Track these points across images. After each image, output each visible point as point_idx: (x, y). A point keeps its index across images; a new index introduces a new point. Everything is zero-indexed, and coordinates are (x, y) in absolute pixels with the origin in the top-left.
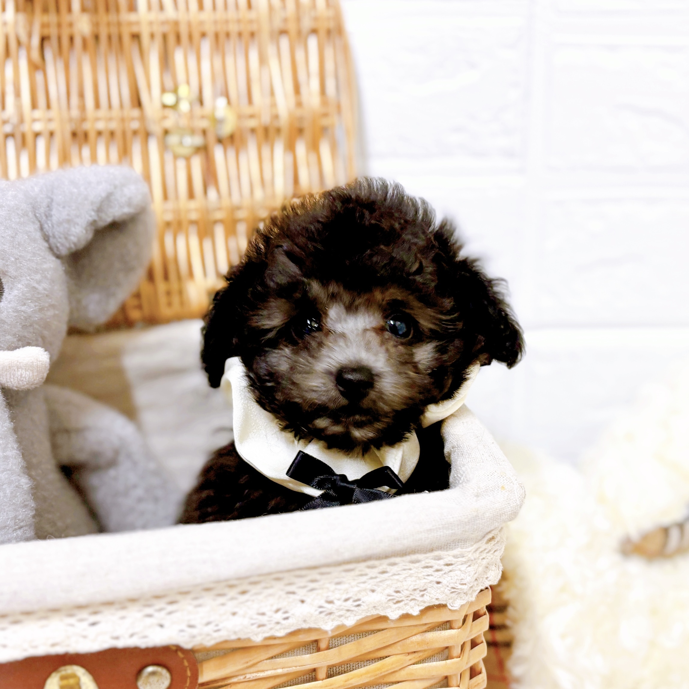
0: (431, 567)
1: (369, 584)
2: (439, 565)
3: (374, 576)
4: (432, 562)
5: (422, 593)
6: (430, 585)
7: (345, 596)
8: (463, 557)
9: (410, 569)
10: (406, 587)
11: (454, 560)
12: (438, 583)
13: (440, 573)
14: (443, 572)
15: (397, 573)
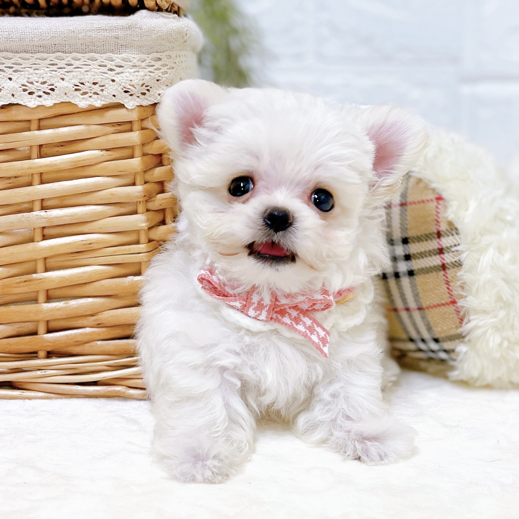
0: (105, 66)
1: (59, 73)
2: (111, 65)
3: (62, 66)
4: (106, 62)
5: (102, 88)
6: (107, 81)
7: (41, 80)
8: (130, 62)
9: (90, 65)
10: (88, 80)
11: (122, 63)
12: (113, 81)
13: (113, 72)
14: (115, 72)
15: (79, 66)
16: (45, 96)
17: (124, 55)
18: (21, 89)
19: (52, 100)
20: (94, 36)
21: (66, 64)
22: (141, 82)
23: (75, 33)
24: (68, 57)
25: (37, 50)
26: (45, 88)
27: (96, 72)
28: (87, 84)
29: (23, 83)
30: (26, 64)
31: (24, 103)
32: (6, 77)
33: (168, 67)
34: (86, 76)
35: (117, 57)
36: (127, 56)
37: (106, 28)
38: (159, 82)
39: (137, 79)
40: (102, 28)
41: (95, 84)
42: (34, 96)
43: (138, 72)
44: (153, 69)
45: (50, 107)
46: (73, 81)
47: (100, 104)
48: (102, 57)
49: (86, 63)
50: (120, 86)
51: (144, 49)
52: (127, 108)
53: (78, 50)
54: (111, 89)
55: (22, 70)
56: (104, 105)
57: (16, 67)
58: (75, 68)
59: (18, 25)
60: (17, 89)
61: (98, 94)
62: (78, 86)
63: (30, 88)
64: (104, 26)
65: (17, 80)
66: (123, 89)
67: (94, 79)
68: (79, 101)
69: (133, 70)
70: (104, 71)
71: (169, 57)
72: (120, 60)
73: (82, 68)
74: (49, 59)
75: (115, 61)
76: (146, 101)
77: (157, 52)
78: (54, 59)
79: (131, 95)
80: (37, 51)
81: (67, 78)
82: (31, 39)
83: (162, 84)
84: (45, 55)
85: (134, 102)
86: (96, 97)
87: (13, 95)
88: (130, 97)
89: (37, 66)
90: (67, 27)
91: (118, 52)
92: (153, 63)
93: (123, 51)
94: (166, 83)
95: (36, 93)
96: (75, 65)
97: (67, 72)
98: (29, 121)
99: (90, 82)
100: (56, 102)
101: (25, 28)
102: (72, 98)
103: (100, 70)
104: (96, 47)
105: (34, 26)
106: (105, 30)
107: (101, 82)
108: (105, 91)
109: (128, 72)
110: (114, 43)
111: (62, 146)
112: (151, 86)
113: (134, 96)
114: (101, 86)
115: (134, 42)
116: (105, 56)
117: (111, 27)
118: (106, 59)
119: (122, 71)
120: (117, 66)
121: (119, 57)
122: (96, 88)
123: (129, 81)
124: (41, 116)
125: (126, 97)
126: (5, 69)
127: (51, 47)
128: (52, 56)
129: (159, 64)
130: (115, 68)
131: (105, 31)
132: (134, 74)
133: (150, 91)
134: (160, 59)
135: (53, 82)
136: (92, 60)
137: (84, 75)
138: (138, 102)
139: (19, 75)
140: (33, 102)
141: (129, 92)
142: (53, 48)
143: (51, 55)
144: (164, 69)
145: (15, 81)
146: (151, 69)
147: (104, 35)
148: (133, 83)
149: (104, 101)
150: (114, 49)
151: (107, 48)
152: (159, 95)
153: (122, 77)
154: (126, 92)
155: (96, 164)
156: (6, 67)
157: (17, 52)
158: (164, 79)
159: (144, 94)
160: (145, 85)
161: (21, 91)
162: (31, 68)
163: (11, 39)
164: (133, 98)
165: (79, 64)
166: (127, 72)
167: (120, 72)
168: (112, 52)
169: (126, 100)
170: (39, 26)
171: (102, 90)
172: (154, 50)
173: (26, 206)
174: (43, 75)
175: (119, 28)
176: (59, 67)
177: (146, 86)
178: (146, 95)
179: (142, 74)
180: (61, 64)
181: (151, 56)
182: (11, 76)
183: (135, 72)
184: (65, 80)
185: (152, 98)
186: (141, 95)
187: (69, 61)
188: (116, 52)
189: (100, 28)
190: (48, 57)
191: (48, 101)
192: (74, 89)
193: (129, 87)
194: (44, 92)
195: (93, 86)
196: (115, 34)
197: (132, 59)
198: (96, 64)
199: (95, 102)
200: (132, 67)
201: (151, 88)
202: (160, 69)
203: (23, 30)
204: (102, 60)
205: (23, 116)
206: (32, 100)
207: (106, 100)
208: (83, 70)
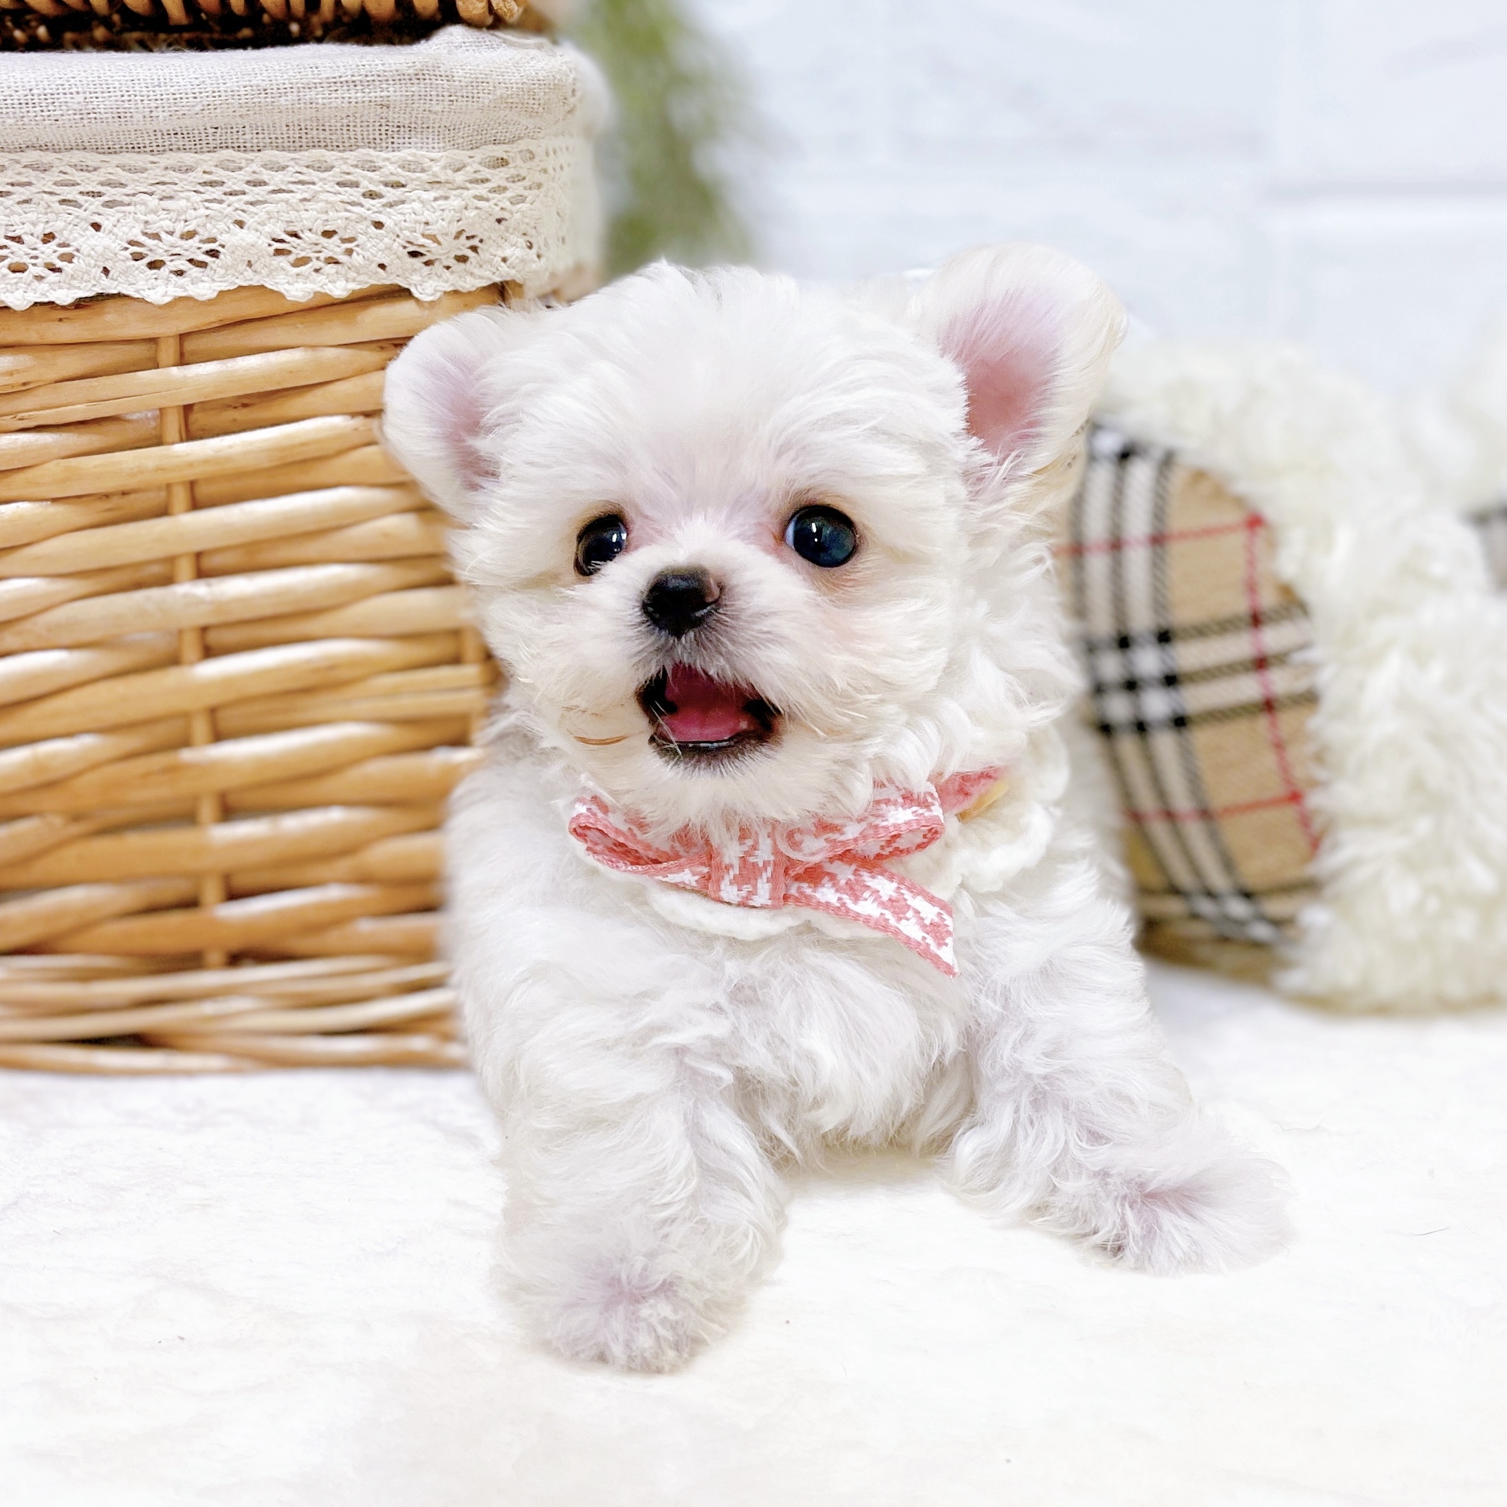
16: (195, 271)
17: (405, 154)
18: (127, 253)
19: (214, 281)
20: (320, 101)
21: (248, 182)
22: (455, 228)
23: (269, 95)
24: (252, 160)
25: (167, 143)
26: (193, 249)
27: (330, 203)
28: (306, 235)
29: (131, 237)
30: (137, 183)
31: (138, 291)
32: (85, 220)
33: (526, 183)
34: (304, 215)
35: (388, 159)
36: (415, 155)
37: (354, 79)
38: (502, 226)
39: (443, 220)
40: (342, 79)
41: (328, 234)
42: (164, 271)
43: (446, 198)
44: (485, 191)
45: (210, 302)
46: (267, 229)
47: (346, 289)
48: (345, 160)
49: (301, 177)
50: (398, 240)
51: (460, 134)
52: (417, 300)
53: (280, 141)
54: (373, 247)
55: (127, 200)
56: (354, 291)
57: (111, 193)
58: (274, 192)
59: (109, 73)
60: (116, 254)
61: (337, 263)
62: (282, 241)
63: (151, 250)
64: (349, 73)
65: (115, 230)
66: (405, 247)
67: (327, 220)
68: (288, 283)
69: (432, 194)
70: (353, 198)
71: (528, 155)
72: (396, 166)
73: (292, 192)
74: (200, 169)
75: (383, 170)
76: (469, 278)
77: (495, 142)
78: (213, 169)
79: (427, 263)
80: (167, 148)
81: (252, 220)
82: (147, 114)
83: (511, 230)
84: (188, 158)
85: (436, 283)
86: (333, 271)
87: (106, 271)
88: (426, 269)
89: (168, 189)
90: (247, 78)
91: (390, 145)
92: (486, 173)
93: (401, 141)
94: (523, 228)
95: (168, 263)
96: (272, 182)
97: (251, 204)
98: (153, 341)
99: (314, 230)
100: (225, 287)
101: (130, 83)
102: (268, 276)
103: (340, 197)
104: (328, 132)
105: (155, 77)
106: (352, 85)
107: (346, 228)
108: (358, 254)
109: (419, 198)
110: (377, 119)
111: (245, 406)
112: (481, 237)
113: (438, 267)
114: (344, 241)
115: (432, 116)
116: (352, 156)
117: (366, 76)
118: (356, 166)
119: (403, 198)
120: (386, 185)
121: (393, 160)
122: (334, 247)
123: (423, 225)
124: (184, 327)
125: (415, 270)
126: (81, 199)
127: (203, 135)
128: (208, 160)
129: (502, 175)
130: (381, 189)
131: (352, 87)
132: (433, 204)
133: (479, 251)
134: (503, 162)
135: (214, 233)
136: (319, 169)
137: (297, 211)
138: (447, 282)
139: (122, 214)
140: (161, 289)
141: (422, 255)
142: (211, 138)
143: (206, 156)
144: (516, 189)
145: (110, 232)
146: (482, 190)
147: (350, 98)
148: (432, 230)
149: (354, 280)
150: (377, 136)
151: (359, 133)
152: (504, 260)
153: (401, 214)
154: (414, 254)
155: (340, 453)
156: (81, 193)
157: (111, 151)
158: (517, 216)
159: (462, 259)
160: (463, 237)
161: (127, 259)
162: (151, 194)
163: (92, 115)
164: (433, 272)
165: (282, 182)
166: (414, 201)
167: (396, 199)
168: (372, 145)
169: (416, 278)
170: (168, 77)
171: (349, 252)
172: (488, 135)
173: (156, 569)
174: (185, 212)
175: (390, 79)
176: (228, 190)
177: (468, 238)
178: (468, 263)
179: (455, 203)
180: (235, 181)
181: (479, 154)
182: (97, 219)
183: (436, 199)
184: (246, 227)
185: (486, 270)
186: (455, 262)
187: (254, 172)
188: (384, 145)
189: (338, 79)
190: (197, 163)
191: (203, 287)
192: (271, 250)
193: (422, 241)
194: (191, 261)
195: (324, 241)
196: (378, 94)
197: (427, 163)
198: (331, 178)
199: (330, 286)
200: (428, 186)
201: (481, 241)
202: (505, 189)
203: (124, 88)
204: (345, 168)
205: (136, 327)
206: (159, 282)
207: (361, 278)
208: (294, 197)
